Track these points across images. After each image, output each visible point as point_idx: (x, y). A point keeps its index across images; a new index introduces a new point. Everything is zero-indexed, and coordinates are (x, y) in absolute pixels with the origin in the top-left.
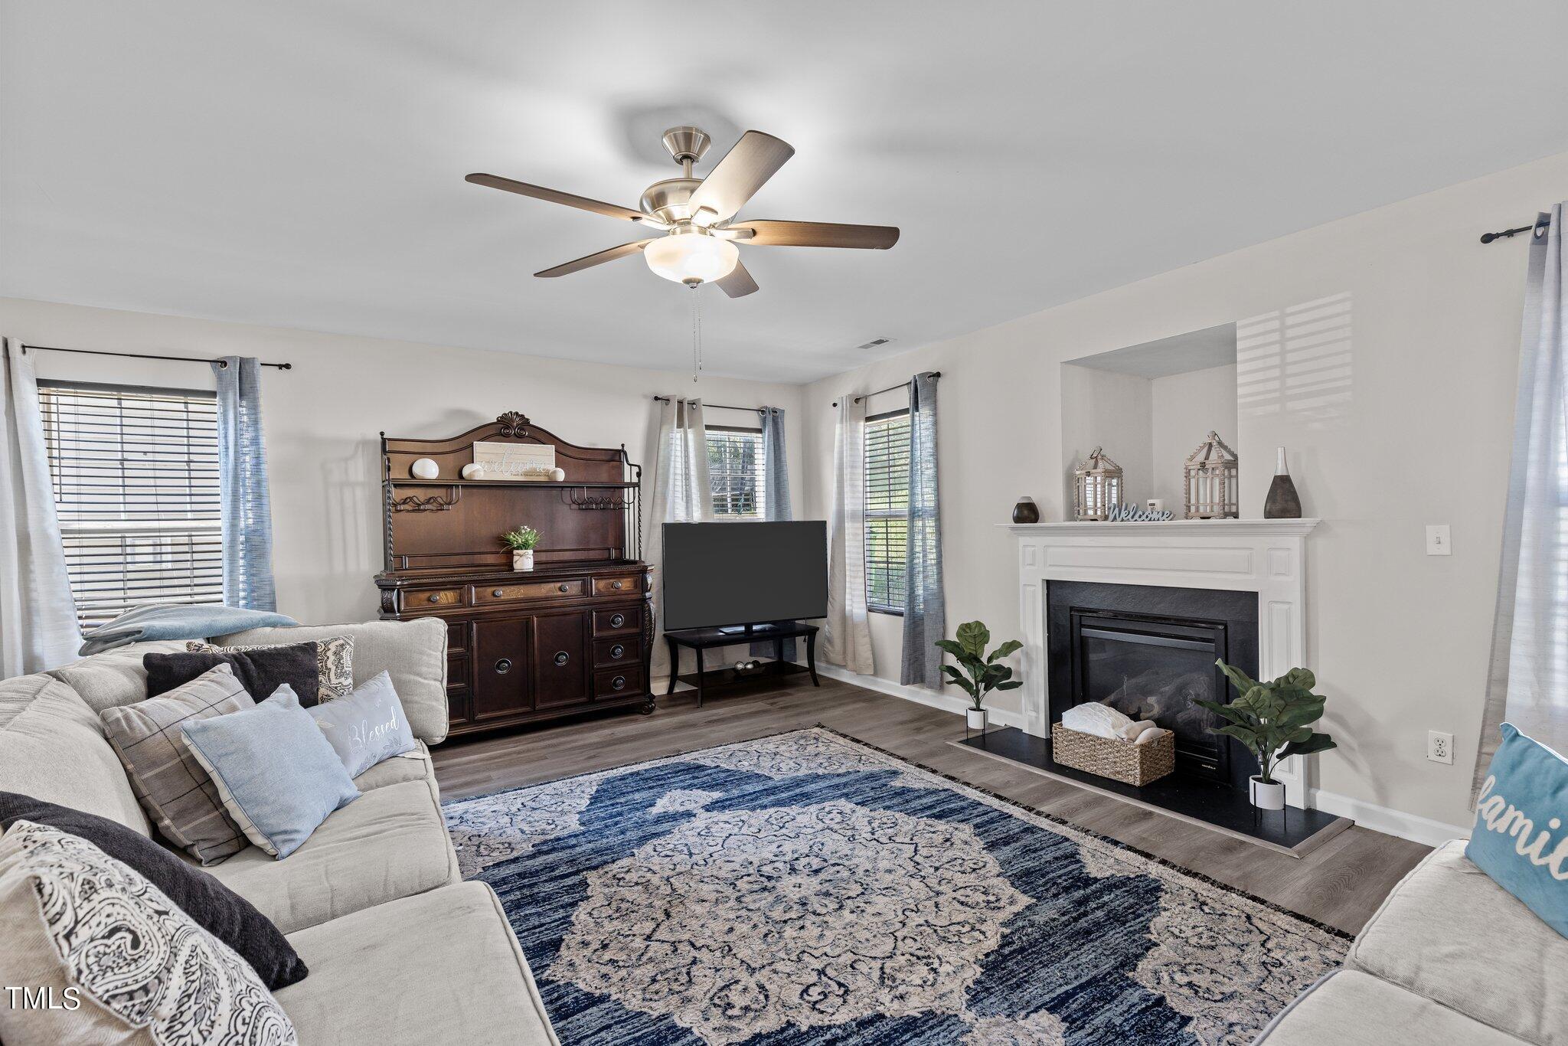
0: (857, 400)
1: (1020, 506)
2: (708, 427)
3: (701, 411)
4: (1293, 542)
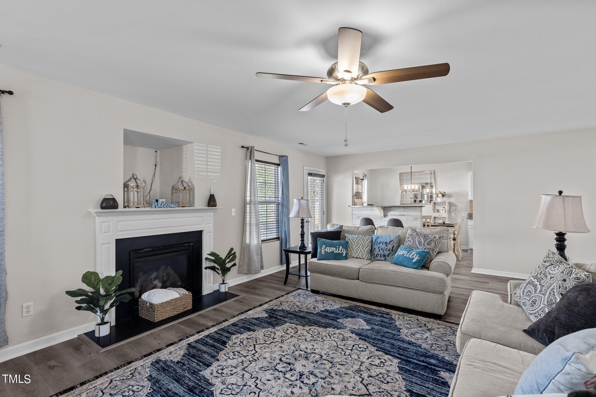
1: (105, 200)
4: (211, 214)
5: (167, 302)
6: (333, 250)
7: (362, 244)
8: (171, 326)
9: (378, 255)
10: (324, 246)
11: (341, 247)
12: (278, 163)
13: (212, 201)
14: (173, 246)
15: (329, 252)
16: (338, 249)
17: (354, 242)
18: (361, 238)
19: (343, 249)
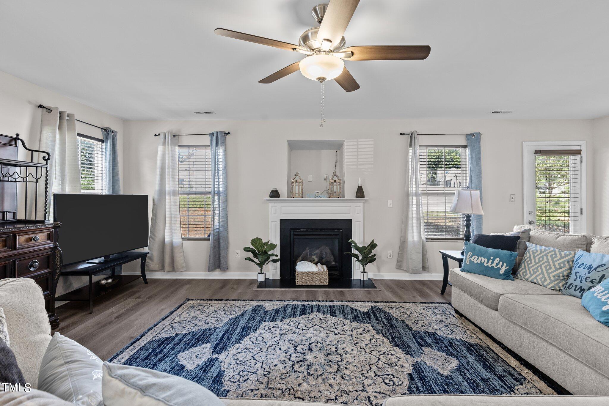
0: (174, 136)
1: (272, 192)
2: (79, 135)
3: (74, 123)
4: (361, 205)
5: (306, 272)
6: (483, 262)
7: (548, 261)
8: (300, 291)
9: (571, 286)
10: (470, 253)
11: (498, 259)
12: (465, 144)
13: (360, 193)
14: (324, 229)
15: (475, 262)
16: (491, 261)
17: (534, 257)
18: (551, 252)
19: (501, 263)
